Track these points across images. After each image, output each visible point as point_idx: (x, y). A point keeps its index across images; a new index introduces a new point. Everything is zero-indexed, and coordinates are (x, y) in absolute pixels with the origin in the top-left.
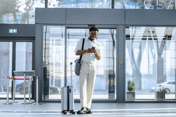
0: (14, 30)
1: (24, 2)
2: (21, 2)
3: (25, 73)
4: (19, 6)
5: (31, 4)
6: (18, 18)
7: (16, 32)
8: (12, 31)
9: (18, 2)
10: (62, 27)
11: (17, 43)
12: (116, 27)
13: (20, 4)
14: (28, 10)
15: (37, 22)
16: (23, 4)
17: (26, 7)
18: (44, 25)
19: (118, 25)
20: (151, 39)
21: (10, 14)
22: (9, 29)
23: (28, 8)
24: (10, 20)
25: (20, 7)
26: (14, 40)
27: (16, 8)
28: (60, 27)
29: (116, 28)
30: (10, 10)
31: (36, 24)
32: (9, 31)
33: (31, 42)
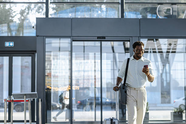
0: (10, 43)
1: (19, 12)
2: (15, 12)
3: (26, 95)
4: (13, 16)
5: (26, 14)
6: (12, 29)
7: (12, 45)
8: (8, 44)
9: (13, 12)
10: (60, 40)
11: (14, 57)
12: (130, 39)
13: (14, 14)
14: (23, 20)
15: (38, 35)
16: (18, 14)
17: (21, 17)
18: (47, 37)
19: (132, 37)
20: (155, 52)
21: (4, 25)
22: (5, 42)
23: (23, 18)
24: (3, 31)
25: (15, 17)
26: (11, 55)
27: (11, 18)
28: (58, 40)
29: (129, 41)
30: (4, 21)
31: (37, 36)
32: (5, 44)
33: (30, 56)
